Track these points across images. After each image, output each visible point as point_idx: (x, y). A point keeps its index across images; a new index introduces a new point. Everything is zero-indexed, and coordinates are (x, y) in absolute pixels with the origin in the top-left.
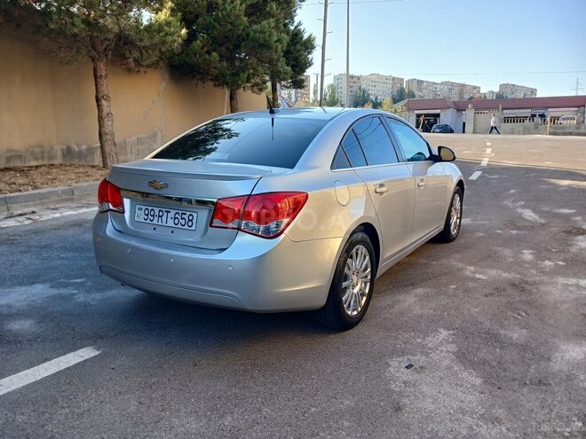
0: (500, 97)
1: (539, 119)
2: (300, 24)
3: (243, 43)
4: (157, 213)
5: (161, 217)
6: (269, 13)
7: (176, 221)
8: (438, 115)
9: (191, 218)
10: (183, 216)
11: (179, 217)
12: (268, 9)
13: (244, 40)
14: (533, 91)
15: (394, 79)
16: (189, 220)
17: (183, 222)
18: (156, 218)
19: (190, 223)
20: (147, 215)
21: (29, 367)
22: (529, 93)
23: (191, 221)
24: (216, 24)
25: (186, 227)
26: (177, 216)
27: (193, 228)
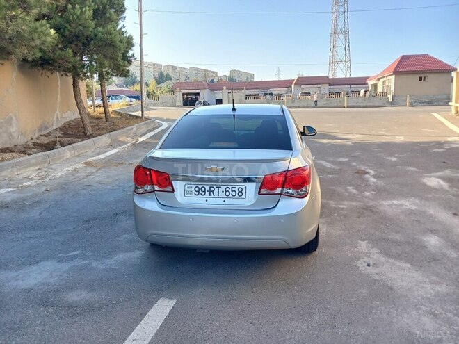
0: (231, 79)
1: (270, 96)
2: (123, 27)
3: (92, 42)
4: (207, 188)
5: (213, 191)
6: (109, 18)
7: (227, 193)
8: (198, 94)
9: (240, 190)
10: (233, 189)
11: (230, 191)
12: (108, 15)
13: (92, 39)
14: (252, 76)
15: (154, 65)
16: (239, 192)
17: (234, 193)
18: (207, 194)
19: (240, 194)
20: (199, 191)
21: (138, 322)
22: (249, 77)
23: (241, 192)
24: (67, 25)
25: (237, 196)
26: (227, 189)
27: (244, 196)
